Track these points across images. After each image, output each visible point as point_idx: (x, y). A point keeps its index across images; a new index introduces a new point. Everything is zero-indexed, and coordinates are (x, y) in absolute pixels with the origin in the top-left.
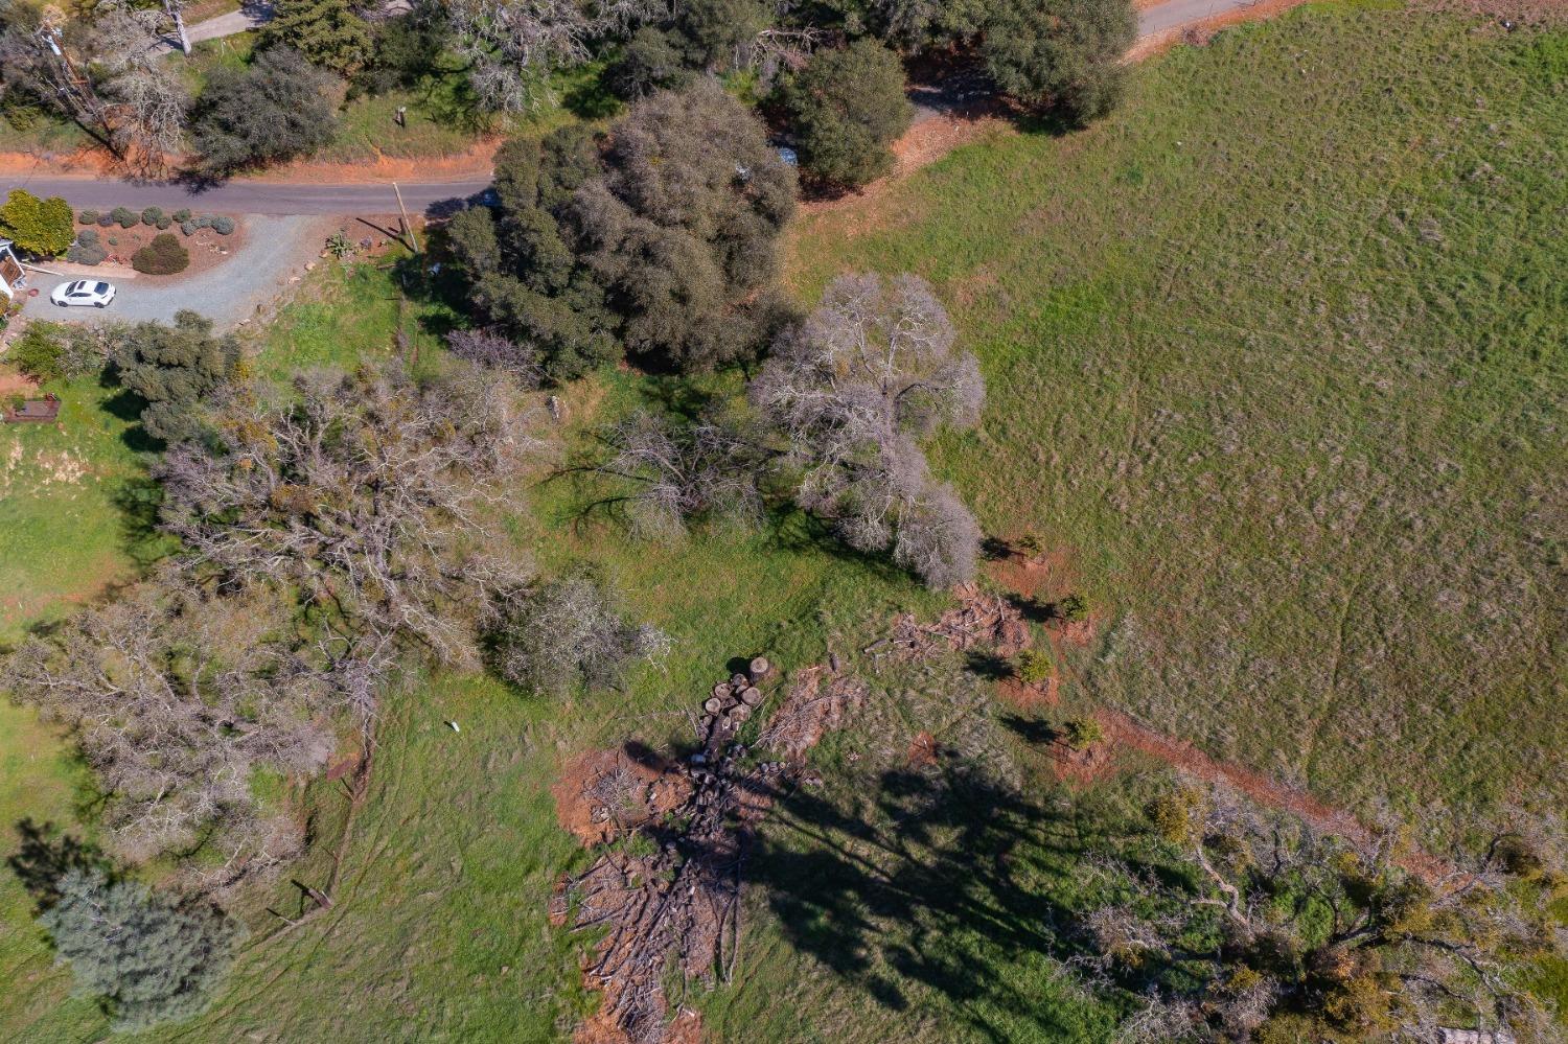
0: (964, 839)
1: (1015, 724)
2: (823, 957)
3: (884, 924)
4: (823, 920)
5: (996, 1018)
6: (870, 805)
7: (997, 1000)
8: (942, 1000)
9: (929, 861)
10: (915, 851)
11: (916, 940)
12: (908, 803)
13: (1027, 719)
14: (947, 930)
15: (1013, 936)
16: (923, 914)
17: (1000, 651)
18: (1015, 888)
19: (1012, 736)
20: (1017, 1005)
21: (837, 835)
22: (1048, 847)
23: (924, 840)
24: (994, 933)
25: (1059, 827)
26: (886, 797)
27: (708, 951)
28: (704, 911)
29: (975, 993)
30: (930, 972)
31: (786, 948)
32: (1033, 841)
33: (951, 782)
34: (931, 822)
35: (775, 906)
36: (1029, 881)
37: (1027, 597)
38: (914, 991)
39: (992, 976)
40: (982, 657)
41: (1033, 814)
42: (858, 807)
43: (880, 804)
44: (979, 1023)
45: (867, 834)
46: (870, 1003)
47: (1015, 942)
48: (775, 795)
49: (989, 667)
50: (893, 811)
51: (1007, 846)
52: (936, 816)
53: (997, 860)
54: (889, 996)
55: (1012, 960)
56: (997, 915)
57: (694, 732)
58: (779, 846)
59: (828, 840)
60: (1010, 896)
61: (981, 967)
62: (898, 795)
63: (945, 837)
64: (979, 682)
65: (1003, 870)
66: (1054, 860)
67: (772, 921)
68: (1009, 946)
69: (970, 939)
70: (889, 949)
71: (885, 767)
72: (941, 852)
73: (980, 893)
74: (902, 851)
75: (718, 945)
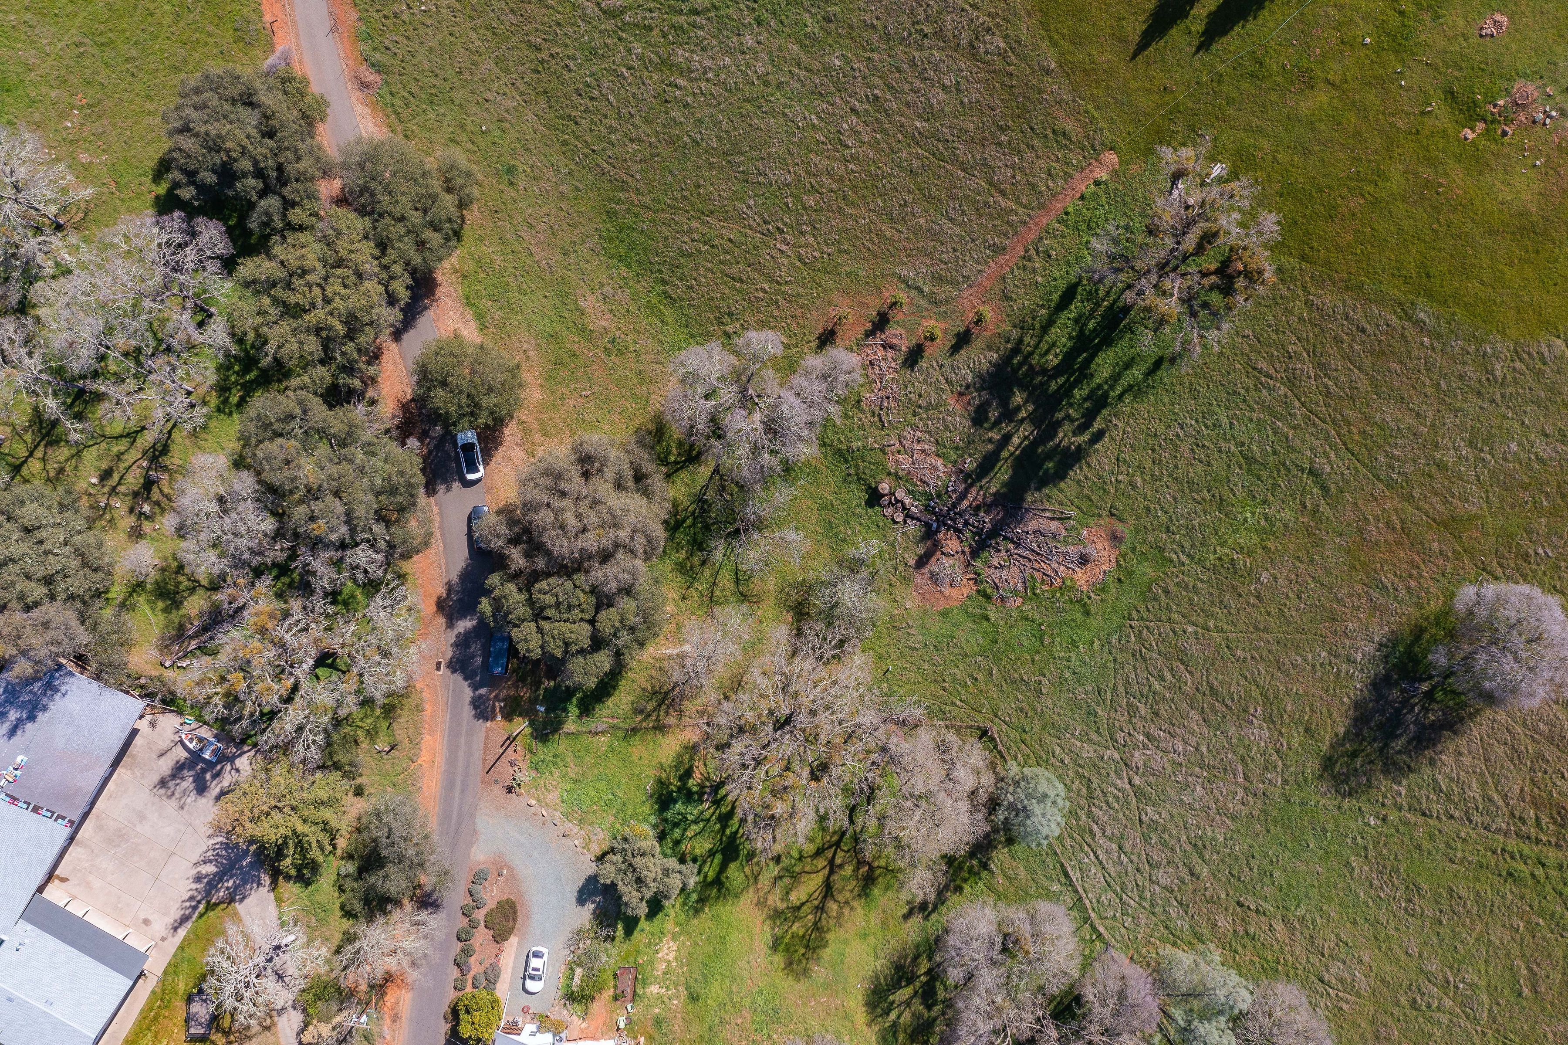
0: (1023, 387)
1: (955, 349)
2: (1071, 467)
3: (1061, 435)
4: (1051, 465)
5: (1119, 389)
6: (990, 434)
7: (1112, 387)
8: (1104, 412)
9: (1030, 408)
10: (1023, 414)
11: (1072, 421)
12: (993, 415)
13: (953, 342)
14: (1071, 405)
15: (1081, 373)
16: (1060, 415)
17: (904, 348)
18: (1054, 368)
19: (963, 353)
20: (1115, 378)
21: (1005, 454)
22: (1036, 347)
23: (1018, 409)
24: (1078, 382)
25: (1027, 339)
26: (986, 425)
27: (1053, 524)
28: (1033, 525)
29: (1106, 396)
30: (1090, 417)
31: (1062, 485)
32: (1031, 354)
33: (983, 389)
34: (1008, 404)
35: (1039, 489)
36: (1053, 360)
37: (869, 326)
38: (1098, 424)
39: (1099, 387)
40: (906, 360)
41: (1016, 351)
42: (990, 440)
43: (991, 429)
44: (1120, 397)
45: (1006, 439)
46: (1098, 446)
47: (1084, 374)
48: (971, 485)
49: (914, 357)
50: (997, 423)
51: (1031, 367)
52: (1004, 402)
53: (1037, 373)
54: (1099, 436)
55: (1092, 375)
56: (1068, 379)
57: (914, 528)
58: (1004, 484)
59: (1006, 459)
60: (1058, 370)
61: (1092, 392)
62: (987, 419)
63: (1018, 398)
64: (923, 364)
65: (1044, 371)
66: (1044, 346)
67: (1046, 491)
68: (1085, 377)
69: (1078, 394)
70: (1074, 434)
71: (968, 423)
72: (1026, 402)
73: (1053, 386)
74: (1022, 421)
75: (1052, 519)
